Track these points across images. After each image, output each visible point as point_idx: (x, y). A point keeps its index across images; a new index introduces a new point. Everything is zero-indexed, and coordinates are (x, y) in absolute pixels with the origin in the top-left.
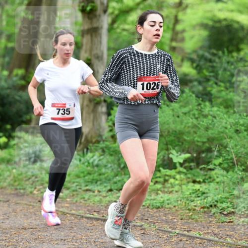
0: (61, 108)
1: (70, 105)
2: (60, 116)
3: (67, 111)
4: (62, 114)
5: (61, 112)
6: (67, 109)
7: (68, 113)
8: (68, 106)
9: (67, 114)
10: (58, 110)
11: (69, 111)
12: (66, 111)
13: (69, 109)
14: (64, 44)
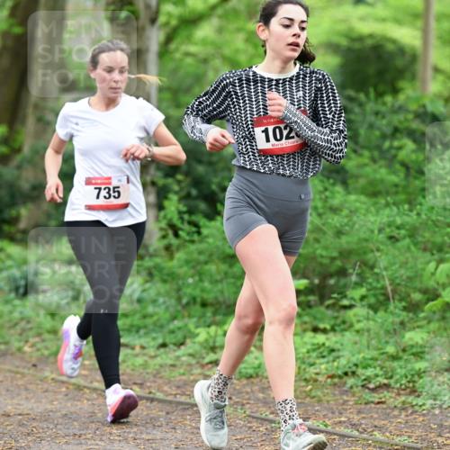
0: (103, 187)
1: (120, 181)
2: (102, 201)
3: (114, 192)
4: (105, 197)
5: (103, 193)
6: (114, 188)
7: (116, 194)
8: (115, 183)
9: (114, 197)
10: (97, 191)
11: (119, 192)
12: (111, 192)
13: (118, 187)
14: (110, 70)
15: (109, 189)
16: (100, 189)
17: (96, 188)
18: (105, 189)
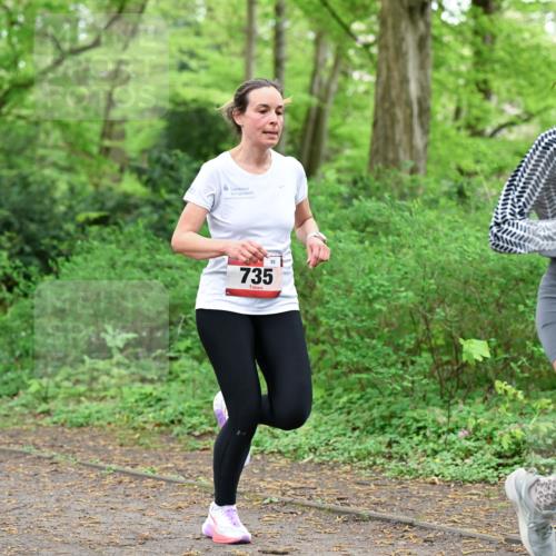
0: (252, 268)
1: (273, 262)
2: (248, 286)
3: (265, 276)
4: (253, 281)
6: (266, 270)
7: (267, 279)
8: (267, 263)
9: (265, 282)
10: (244, 272)
11: (271, 277)
12: (262, 276)
13: (271, 270)
14: (265, 109)
15: (260, 271)
16: (248, 271)
17: (242, 269)
18: (254, 271)
